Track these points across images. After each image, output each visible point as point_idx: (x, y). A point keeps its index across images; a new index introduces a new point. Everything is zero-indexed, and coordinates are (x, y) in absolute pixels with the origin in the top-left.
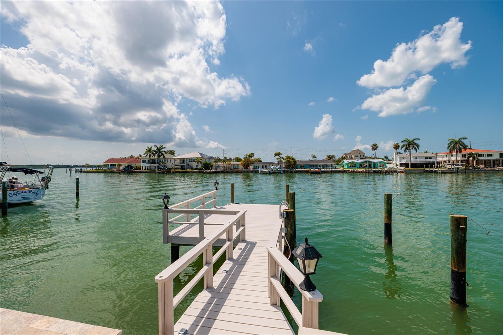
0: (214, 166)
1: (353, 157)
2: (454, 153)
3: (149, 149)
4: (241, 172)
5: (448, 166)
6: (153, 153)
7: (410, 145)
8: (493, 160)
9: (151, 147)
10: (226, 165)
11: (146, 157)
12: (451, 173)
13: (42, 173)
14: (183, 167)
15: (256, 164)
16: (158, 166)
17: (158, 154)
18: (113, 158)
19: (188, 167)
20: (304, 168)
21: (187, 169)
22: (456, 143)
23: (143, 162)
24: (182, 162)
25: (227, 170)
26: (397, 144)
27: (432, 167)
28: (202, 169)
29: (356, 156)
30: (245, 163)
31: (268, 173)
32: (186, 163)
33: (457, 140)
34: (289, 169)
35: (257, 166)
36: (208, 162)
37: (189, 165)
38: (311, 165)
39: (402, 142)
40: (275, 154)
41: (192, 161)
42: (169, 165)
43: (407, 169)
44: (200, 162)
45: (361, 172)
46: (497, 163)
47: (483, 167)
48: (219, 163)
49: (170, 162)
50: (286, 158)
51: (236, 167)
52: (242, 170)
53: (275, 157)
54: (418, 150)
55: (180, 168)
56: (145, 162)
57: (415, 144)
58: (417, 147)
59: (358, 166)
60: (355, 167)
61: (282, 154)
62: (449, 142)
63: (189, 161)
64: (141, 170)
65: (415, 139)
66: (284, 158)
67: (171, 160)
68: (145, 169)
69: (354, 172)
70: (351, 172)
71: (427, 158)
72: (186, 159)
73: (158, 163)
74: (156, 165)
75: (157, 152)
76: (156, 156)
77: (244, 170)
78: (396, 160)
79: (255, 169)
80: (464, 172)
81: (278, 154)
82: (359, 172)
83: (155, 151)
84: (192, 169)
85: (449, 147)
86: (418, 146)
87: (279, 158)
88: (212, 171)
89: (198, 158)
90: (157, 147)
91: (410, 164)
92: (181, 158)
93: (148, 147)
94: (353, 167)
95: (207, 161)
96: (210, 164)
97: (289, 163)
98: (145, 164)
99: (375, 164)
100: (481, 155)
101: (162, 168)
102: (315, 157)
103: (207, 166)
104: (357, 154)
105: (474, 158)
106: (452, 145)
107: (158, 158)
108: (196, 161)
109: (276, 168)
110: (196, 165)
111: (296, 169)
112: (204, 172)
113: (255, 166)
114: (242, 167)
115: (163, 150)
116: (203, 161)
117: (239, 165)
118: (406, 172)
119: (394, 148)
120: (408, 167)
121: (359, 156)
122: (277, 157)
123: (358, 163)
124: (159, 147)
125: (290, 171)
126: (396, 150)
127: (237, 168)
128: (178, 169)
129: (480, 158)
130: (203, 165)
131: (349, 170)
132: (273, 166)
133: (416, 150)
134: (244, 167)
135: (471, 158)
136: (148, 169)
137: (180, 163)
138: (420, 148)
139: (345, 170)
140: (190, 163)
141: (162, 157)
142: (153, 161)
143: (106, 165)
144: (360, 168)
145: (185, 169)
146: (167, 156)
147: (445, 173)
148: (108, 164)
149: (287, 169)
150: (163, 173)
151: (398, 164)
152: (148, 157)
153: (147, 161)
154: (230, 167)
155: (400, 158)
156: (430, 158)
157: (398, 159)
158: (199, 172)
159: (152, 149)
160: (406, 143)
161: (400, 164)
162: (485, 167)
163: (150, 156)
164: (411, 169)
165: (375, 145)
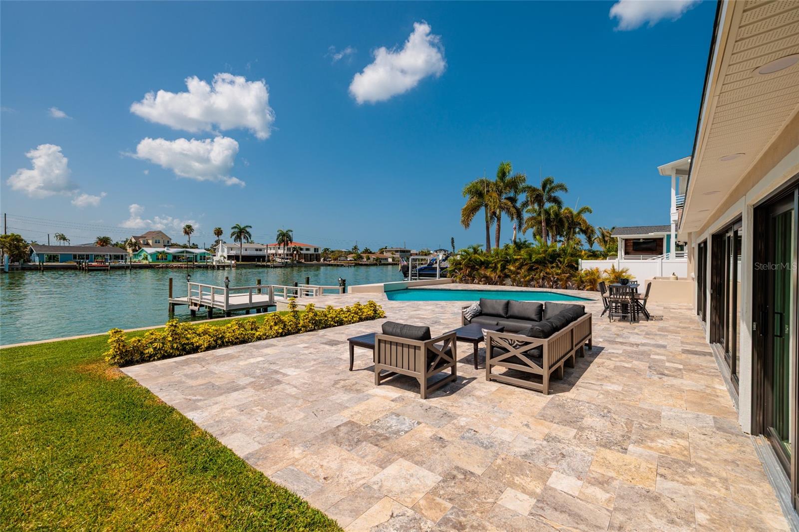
1: (151, 244)
2: (282, 246)
5: (279, 260)
7: (241, 233)
8: (310, 255)
12: (281, 267)
20: (59, 262)
22: (284, 235)
26: (220, 229)
27: (264, 261)
29: (156, 242)
33: (285, 232)
34: (16, 263)
38: (75, 255)
39: (233, 228)
43: (238, 263)
45: (179, 267)
46: (312, 257)
47: (303, 261)
57: (248, 233)
58: (248, 237)
59: (170, 258)
60: (166, 259)
62: (278, 233)
65: (247, 226)
69: (167, 267)
70: (162, 267)
71: (257, 250)
78: (223, 251)
80: (292, 266)
82: (176, 267)
85: (277, 239)
86: (250, 236)
91: (240, 257)
99: (196, 256)
100: (301, 249)
102: (64, 239)
104: (158, 239)
105: (297, 252)
106: (281, 237)
118: (237, 267)
119: (215, 233)
120: (238, 261)
121: (161, 241)
123: (171, 254)
125: (20, 266)
126: (218, 236)
129: (302, 252)
131: (159, 265)
133: (248, 240)
135: (295, 252)
138: (252, 238)
139: (151, 265)
144: (173, 261)
147: (275, 267)
151: (226, 256)
155: (228, 248)
156: (261, 250)
157: (226, 250)
160: (236, 230)
161: (228, 256)
162: (305, 261)
164: (242, 263)
165: (189, 227)
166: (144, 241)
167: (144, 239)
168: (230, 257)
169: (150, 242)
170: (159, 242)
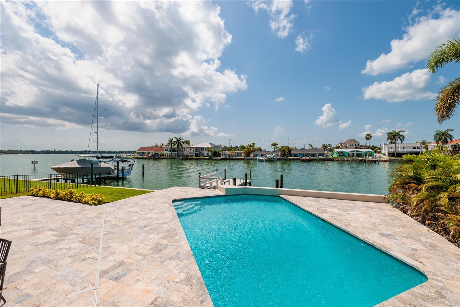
0: (221, 154)
1: (348, 147)
3: (171, 140)
4: (243, 159)
6: (173, 144)
7: (394, 137)
9: (173, 139)
10: (231, 153)
11: (169, 147)
13: (129, 162)
14: (196, 155)
15: (256, 153)
16: (177, 154)
17: (177, 144)
18: (143, 147)
19: (201, 154)
20: (298, 157)
21: (200, 156)
22: (443, 134)
23: (166, 150)
24: (196, 150)
25: (232, 157)
28: (212, 157)
29: (351, 145)
30: (247, 152)
31: (264, 160)
32: (199, 151)
33: (443, 131)
34: (283, 157)
35: (257, 154)
36: (217, 151)
37: (201, 153)
38: (304, 154)
39: (388, 134)
40: (272, 144)
41: (204, 150)
42: (186, 153)
44: (210, 151)
45: (348, 160)
48: (226, 152)
49: (187, 150)
50: (281, 148)
51: (239, 155)
52: (244, 158)
53: (272, 147)
54: (403, 141)
55: (194, 155)
56: (168, 150)
57: (401, 135)
58: (402, 139)
60: (344, 155)
61: (278, 145)
62: (435, 133)
63: (202, 150)
64: (165, 157)
65: (401, 131)
66: (280, 148)
67: (188, 149)
68: (168, 156)
70: (338, 160)
71: (414, 148)
72: (199, 148)
73: (177, 151)
74: (176, 153)
75: (177, 143)
76: (176, 146)
77: (245, 157)
78: (385, 150)
79: (255, 157)
81: (274, 145)
83: (175, 142)
84: (204, 156)
85: (435, 138)
87: (275, 148)
88: (219, 158)
89: (208, 148)
90: (177, 139)
91: (395, 154)
92: (195, 148)
93: (170, 139)
94: (342, 156)
95: (216, 149)
96: (218, 152)
97: (284, 152)
98: (167, 152)
99: (362, 153)
101: (181, 155)
103: (216, 154)
104: (351, 143)
106: (438, 137)
107: (177, 147)
108: (207, 150)
109: (271, 157)
110: (207, 153)
111: (290, 158)
112: (213, 159)
113: (255, 154)
114: (244, 155)
115: (181, 141)
116: (213, 150)
117: (242, 153)
118: (390, 161)
120: (393, 157)
121: (354, 145)
122: (273, 147)
123: (347, 152)
124: (178, 139)
125: (284, 159)
127: (241, 156)
128: (193, 156)
130: (213, 154)
132: (269, 155)
133: (402, 141)
134: (246, 155)
135: (457, 149)
136: (169, 156)
137: (194, 151)
138: (405, 139)
139: (334, 159)
140: (202, 152)
141: (180, 146)
142: (174, 150)
143: (139, 152)
144: (347, 157)
145: (198, 156)
146: (185, 145)
148: (140, 151)
149: (282, 158)
150: (182, 159)
151: (387, 154)
152: (170, 146)
153: (169, 150)
154: (235, 155)
155: (388, 147)
156: (418, 148)
157: (387, 149)
158: (209, 159)
159: (173, 140)
160: (391, 135)
163: (171, 146)
164: (397, 158)
165: (369, 135)
166: (344, 145)
167: (344, 144)
168: (389, 154)
169: (348, 145)
170: (352, 145)
